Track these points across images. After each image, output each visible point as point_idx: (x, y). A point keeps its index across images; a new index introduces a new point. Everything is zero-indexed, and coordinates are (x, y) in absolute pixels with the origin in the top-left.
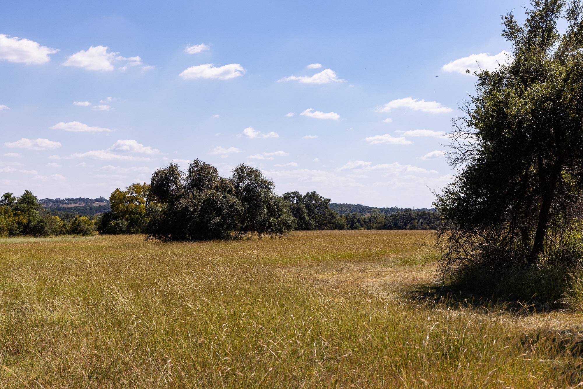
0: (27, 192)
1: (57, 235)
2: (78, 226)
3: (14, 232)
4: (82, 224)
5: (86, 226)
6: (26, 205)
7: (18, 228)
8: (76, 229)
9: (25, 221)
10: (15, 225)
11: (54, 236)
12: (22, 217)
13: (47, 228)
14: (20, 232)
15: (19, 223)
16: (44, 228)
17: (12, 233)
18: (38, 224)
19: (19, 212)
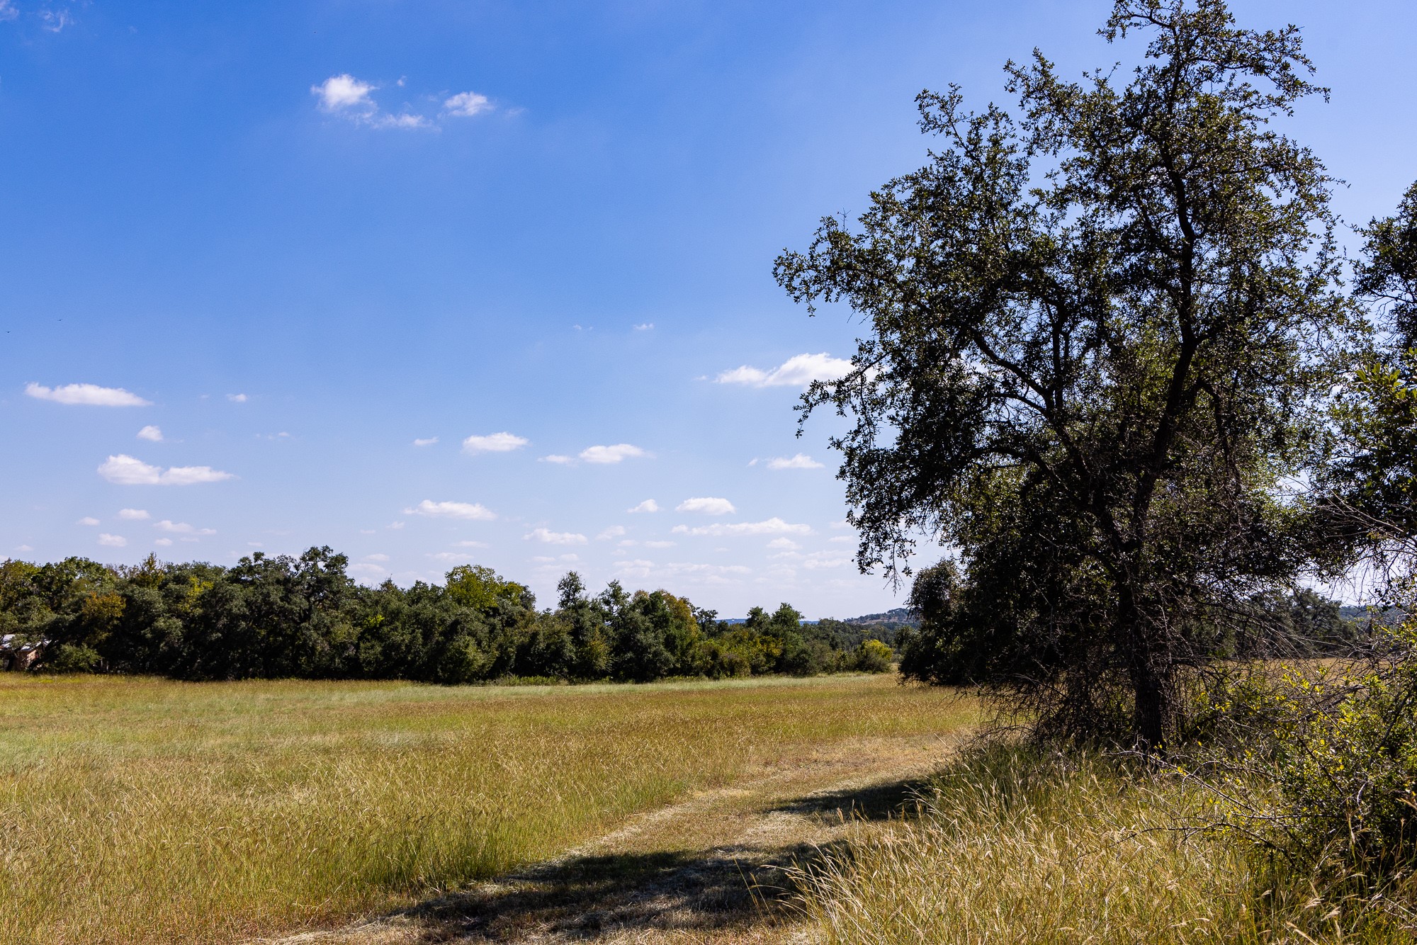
0: (784, 605)
1: (831, 673)
2: (866, 657)
3: (760, 670)
4: (873, 654)
5: (880, 658)
6: (779, 626)
7: (768, 662)
8: (863, 662)
9: (777, 652)
10: (762, 657)
11: (824, 675)
12: (772, 645)
13: (813, 663)
14: (770, 668)
15: (769, 656)
16: (807, 661)
17: (756, 671)
18: (798, 655)
19: (769, 638)
